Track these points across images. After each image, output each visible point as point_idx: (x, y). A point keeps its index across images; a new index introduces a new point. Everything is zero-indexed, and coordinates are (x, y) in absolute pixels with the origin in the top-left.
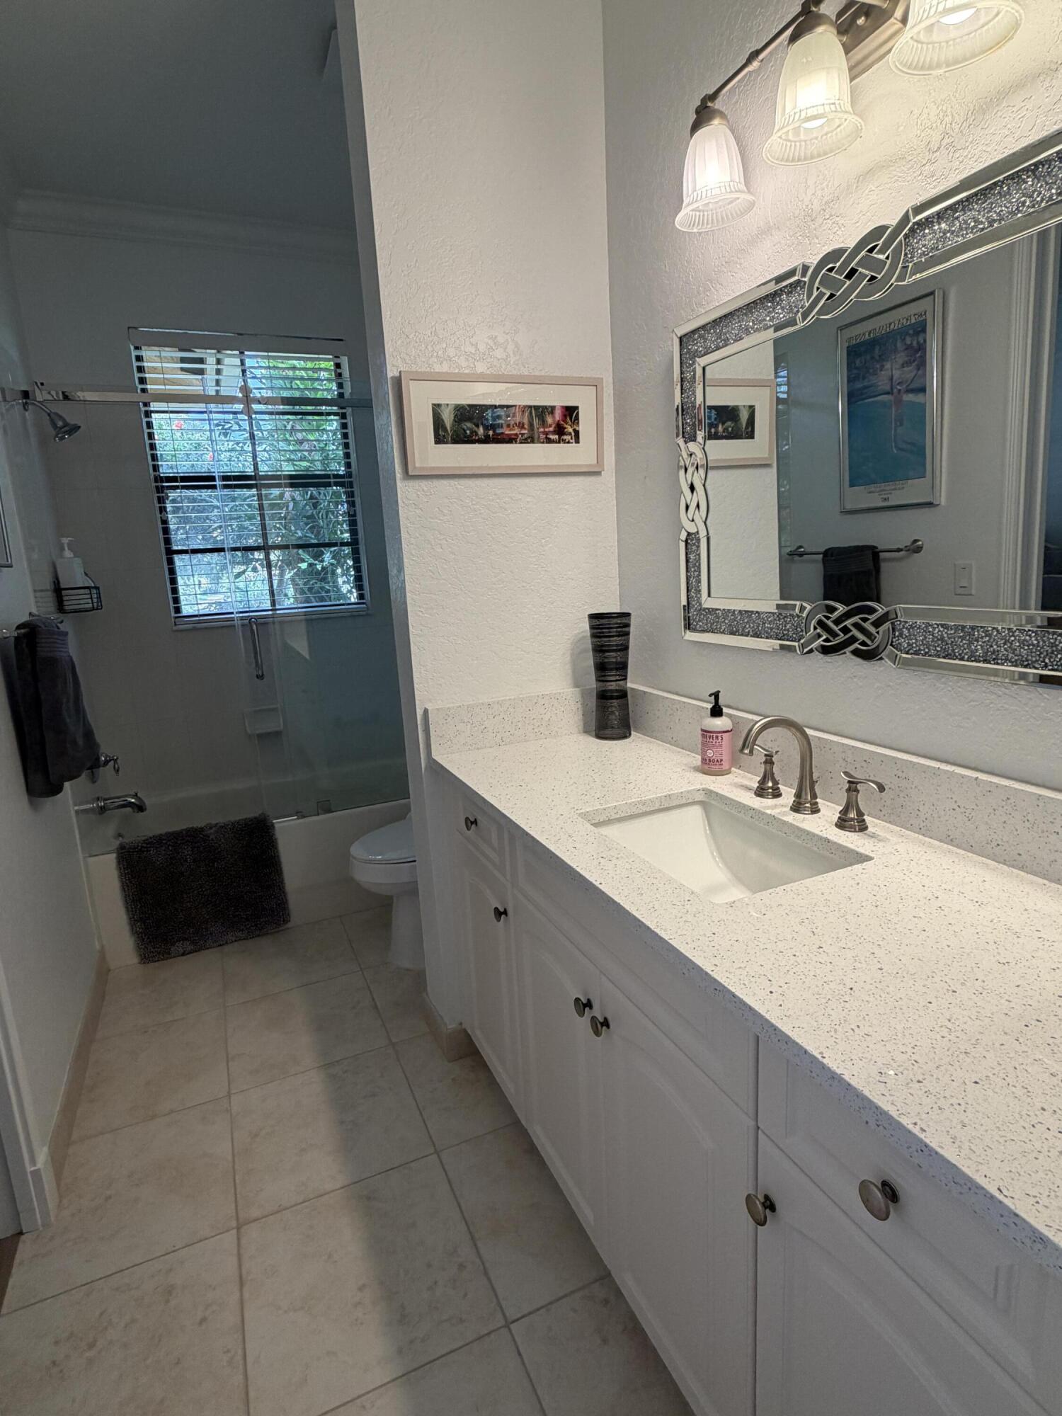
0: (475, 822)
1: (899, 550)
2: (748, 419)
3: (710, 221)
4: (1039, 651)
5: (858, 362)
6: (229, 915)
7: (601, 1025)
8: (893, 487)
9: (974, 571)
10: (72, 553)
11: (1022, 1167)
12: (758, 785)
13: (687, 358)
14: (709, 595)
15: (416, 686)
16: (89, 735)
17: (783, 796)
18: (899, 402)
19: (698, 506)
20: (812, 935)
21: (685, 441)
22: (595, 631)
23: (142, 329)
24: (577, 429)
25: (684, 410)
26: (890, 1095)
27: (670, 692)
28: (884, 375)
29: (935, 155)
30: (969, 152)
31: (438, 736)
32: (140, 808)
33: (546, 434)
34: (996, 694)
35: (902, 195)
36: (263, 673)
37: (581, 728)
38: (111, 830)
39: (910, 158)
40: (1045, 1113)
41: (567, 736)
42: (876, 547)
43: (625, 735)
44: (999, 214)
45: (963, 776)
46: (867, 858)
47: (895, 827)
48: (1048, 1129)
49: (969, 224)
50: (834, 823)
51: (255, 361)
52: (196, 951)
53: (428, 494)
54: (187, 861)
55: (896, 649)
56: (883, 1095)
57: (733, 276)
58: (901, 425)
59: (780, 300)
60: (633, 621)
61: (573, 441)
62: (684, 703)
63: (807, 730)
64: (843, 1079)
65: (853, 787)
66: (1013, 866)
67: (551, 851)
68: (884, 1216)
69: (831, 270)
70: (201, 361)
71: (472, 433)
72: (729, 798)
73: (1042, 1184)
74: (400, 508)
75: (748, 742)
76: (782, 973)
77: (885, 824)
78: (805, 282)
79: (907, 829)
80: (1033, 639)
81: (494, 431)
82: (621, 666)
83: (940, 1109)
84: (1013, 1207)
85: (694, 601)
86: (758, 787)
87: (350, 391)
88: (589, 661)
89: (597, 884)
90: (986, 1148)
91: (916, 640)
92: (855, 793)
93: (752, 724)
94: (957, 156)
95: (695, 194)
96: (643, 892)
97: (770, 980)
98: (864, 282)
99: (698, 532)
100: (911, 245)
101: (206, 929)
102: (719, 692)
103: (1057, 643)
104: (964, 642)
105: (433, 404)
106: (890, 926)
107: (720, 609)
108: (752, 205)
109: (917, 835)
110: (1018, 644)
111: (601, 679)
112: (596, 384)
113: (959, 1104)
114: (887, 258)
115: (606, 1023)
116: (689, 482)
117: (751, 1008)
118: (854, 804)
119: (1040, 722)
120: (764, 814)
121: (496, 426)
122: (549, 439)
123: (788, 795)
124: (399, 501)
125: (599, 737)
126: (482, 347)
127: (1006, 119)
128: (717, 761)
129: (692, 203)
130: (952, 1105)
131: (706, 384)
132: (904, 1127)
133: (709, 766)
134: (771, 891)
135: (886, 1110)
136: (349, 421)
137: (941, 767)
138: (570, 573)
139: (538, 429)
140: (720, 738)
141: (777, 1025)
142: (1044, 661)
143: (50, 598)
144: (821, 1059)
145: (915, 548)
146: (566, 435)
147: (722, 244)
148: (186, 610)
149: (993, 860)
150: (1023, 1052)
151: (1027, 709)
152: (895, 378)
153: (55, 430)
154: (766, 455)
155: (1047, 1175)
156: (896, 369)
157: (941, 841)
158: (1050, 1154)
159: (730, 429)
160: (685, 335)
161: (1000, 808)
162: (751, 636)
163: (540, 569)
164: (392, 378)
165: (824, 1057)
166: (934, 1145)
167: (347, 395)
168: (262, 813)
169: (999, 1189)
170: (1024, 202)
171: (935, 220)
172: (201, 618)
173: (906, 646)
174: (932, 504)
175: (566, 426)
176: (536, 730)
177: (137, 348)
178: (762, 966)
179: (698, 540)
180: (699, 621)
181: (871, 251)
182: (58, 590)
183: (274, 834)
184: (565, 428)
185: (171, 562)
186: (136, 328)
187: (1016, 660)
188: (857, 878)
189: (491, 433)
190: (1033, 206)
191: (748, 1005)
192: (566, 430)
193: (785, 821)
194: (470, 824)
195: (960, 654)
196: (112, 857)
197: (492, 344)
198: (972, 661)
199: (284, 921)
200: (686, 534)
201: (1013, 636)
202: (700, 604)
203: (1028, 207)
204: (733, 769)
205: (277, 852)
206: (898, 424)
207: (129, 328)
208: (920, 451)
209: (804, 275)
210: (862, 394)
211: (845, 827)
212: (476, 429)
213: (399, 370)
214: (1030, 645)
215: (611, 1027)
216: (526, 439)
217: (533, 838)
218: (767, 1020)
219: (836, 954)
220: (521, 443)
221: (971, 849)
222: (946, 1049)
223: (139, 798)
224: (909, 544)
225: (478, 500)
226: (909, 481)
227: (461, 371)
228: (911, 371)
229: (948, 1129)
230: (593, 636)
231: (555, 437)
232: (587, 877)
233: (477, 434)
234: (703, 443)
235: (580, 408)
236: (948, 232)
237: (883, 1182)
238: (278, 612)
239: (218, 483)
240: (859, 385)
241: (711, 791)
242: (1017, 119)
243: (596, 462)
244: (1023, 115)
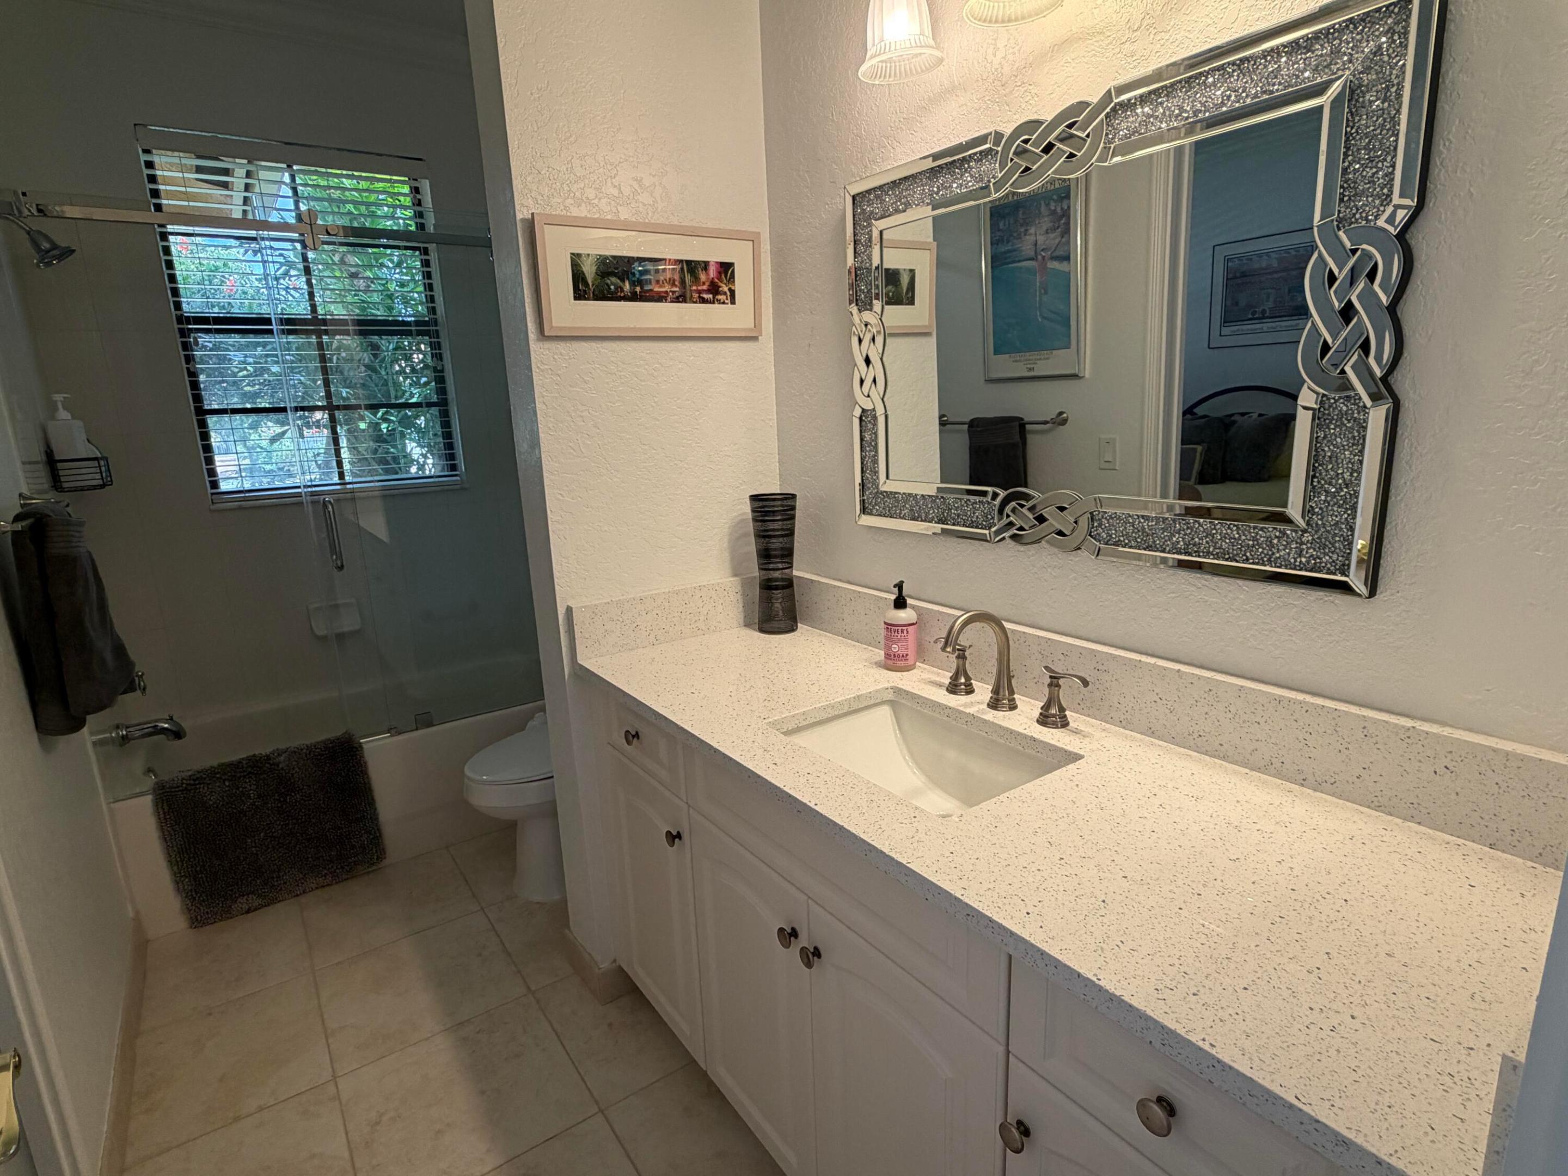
0: (637, 735)
1: (1045, 423)
2: (909, 284)
3: (893, 74)
4: (1241, 544)
5: (1001, 225)
6: (308, 858)
7: (812, 956)
8: (1039, 357)
9: (1117, 445)
10: (69, 415)
11: (1309, 1072)
12: (949, 680)
13: (862, 220)
14: (887, 477)
15: (556, 580)
16: (120, 650)
17: (976, 691)
18: (1043, 267)
19: (874, 381)
20: (1049, 846)
21: (859, 310)
22: (757, 514)
23: (153, 128)
24: (733, 288)
25: (858, 274)
26: (1173, 1012)
27: (840, 580)
28: (1030, 239)
29: (1135, 34)
30: (1171, 36)
31: (585, 638)
32: (178, 734)
33: (699, 292)
34: (1195, 585)
35: (1100, 71)
36: (342, 563)
37: (742, 621)
38: (138, 764)
39: (1109, 34)
40: (1314, 1012)
41: (726, 631)
42: (1022, 419)
43: (792, 629)
44: (1203, 104)
45: (1165, 668)
46: (1076, 757)
47: (1094, 720)
48: (1321, 1028)
49: (1174, 111)
50: (1035, 720)
51: (309, 180)
52: (266, 906)
53: (567, 358)
54: (250, 797)
55: (1095, 539)
56: (1166, 1013)
57: (912, 134)
58: (1046, 293)
59: (969, 167)
60: (799, 504)
61: (729, 301)
62: (859, 592)
63: (1004, 623)
64: (1123, 1001)
65: (1055, 681)
66: (1215, 757)
67: (749, 769)
68: (1165, 1132)
69: (1026, 141)
70: (226, 172)
71: (616, 289)
72: (922, 697)
73: (1332, 1085)
74: (534, 373)
75: (950, 639)
76: (1032, 892)
77: (1085, 718)
78: (997, 152)
79: (1107, 722)
80: (1235, 532)
81: (642, 288)
82: (786, 553)
83: (1221, 1021)
84: (1313, 1114)
85: (869, 483)
86: (950, 683)
87: (434, 222)
88: (751, 547)
89: (812, 805)
90: (1273, 1056)
91: (1115, 530)
92: (1057, 688)
93: (953, 620)
94: (1159, 38)
95: (883, 44)
96: (864, 811)
97: (1023, 900)
98: (1063, 159)
99: (874, 410)
100: (1112, 125)
101: (278, 877)
102: (902, 582)
103: (1258, 537)
104: (1165, 534)
105: (572, 254)
106: (1120, 828)
107: (900, 493)
108: (941, 61)
109: (1118, 728)
110: (1219, 537)
111: (764, 567)
112: (754, 239)
113: (1237, 1014)
114: (1088, 136)
115: (817, 953)
116: (864, 355)
117: (1012, 934)
118: (1056, 700)
119: (1239, 614)
120: (961, 712)
121: (644, 282)
122: (703, 298)
123: (983, 692)
124: (533, 366)
125: (762, 630)
126: (626, 191)
127: (1208, 8)
128: (903, 656)
129: (879, 55)
130: (1230, 1015)
131: (884, 245)
132: (1194, 1044)
133: (893, 662)
134: (994, 799)
135: (1173, 1028)
136: (433, 257)
137: (1143, 660)
138: (726, 449)
139: (690, 286)
140: (905, 632)
141: (1044, 949)
142: (1245, 555)
143: (42, 473)
144: (1097, 982)
145: (1060, 420)
146: (721, 294)
147: (900, 99)
148: (224, 486)
149: (1195, 751)
150: (1277, 951)
151: (1226, 601)
152: (1039, 243)
153: (38, 253)
154: (927, 324)
155: (1333, 1076)
156: (1040, 235)
157: (1142, 733)
158: (1329, 1054)
159: (891, 294)
160: (858, 194)
161: (1202, 700)
162: (936, 523)
163: (694, 445)
164: (523, 220)
165: (1099, 980)
166: (1227, 1060)
167: (431, 229)
168: (346, 733)
169: (1296, 1097)
170: (1229, 97)
171: (1138, 103)
172: (247, 495)
173: (1105, 536)
174: (1077, 376)
175: (720, 284)
176: (693, 626)
177: (146, 151)
178: (1010, 885)
179: (875, 418)
180: (876, 504)
181: (1070, 126)
182: (51, 461)
183: (362, 757)
184: (720, 287)
185: (203, 424)
186: (145, 126)
187: (1217, 553)
188: (1074, 779)
189: (638, 289)
190: (1238, 102)
191: (1008, 929)
192: (721, 289)
193: (985, 720)
194: (631, 738)
195: (1161, 546)
196: (148, 800)
197: (636, 187)
198: (1174, 553)
199: (377, 859)
200: (860, 410)
201: (1215, 529)
202: (877, 487)
203: (1234, 102)
204: (917, 663)
205: (368, 778)
206: (1043, 291)
207: (135, 125)
208: (1066, 322)
209: (997, 143)
210: (1006, 258)
211: (1047, 723)
212: (621, 284)
213: (530, 212)
214: (1232, 538)
215: (822, 958)
216: (677, 298)
217: (725, 756)
218: (1032, 945)
219: (1078, 865)
220: (672, 302)
221: (1173, 740)
222: (1209, 956)
223: (175, 722)
224: (1054, 417)
225: (624, 366)
226: (1054, 352)
227: (602, 217)
228: (1054, 239)
229: (1235, 1042)
230: (755, 520)
231: (710, 296)
232: (800, 798)
233: (622, 290)
234: (880, 313)
235: (736, 266)
236: (1152, 116)
237: (1159, 1097)
238: (348, 486)
239: (274, 327)
240: (1002, 248)
241: (900, 690)
242: (1219, 10)
243: (753, 325)
244: (1225, 6)
